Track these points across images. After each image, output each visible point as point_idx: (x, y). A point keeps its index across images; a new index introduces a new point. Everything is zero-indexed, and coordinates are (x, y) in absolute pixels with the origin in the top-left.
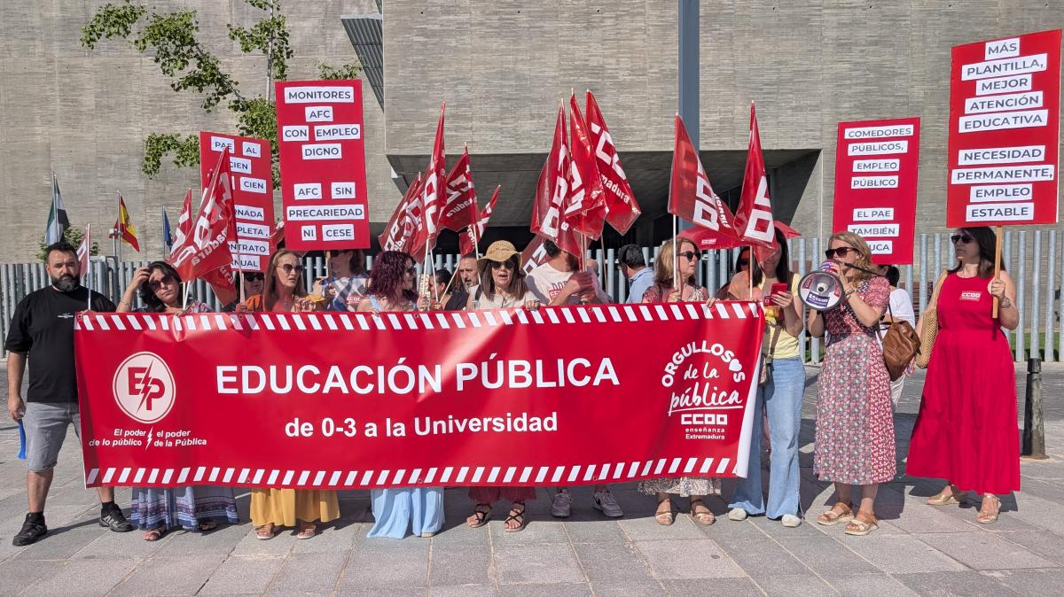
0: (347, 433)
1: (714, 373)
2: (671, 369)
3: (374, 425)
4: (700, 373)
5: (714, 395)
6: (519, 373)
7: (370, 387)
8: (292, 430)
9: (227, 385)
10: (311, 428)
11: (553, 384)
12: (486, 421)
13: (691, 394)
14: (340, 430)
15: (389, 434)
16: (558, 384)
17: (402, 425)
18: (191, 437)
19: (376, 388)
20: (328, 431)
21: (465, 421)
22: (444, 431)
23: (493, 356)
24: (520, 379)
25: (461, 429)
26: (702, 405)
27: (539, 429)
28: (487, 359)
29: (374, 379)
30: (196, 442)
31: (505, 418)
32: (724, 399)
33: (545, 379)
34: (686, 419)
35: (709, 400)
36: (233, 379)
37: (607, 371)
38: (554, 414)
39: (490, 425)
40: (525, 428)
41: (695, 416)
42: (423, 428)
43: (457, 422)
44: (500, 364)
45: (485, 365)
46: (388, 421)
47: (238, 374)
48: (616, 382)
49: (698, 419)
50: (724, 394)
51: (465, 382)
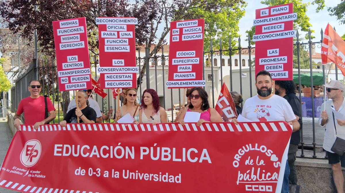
0: (97, 175)
1: (262, 162)
2: (237, 158)
3: (107, 172)
4: (254, 162)
5: (263, 175)
6: (166, 154)
7: (108, 155)
8: (78, 172)
9: (58, 152)
10: (85, 172)
11: (180, 160)
12: (151, 175)
13: (250, 174)
14: (95, 173)
15: (113, 177)
16: (182, 160)
17: (118, 173)
18: (40, 174)
19: (110, 156)
20: (91, 174)
21: (143, 174)
22: (134, 178)
23: (155, 145)
24: (166, 157)
25: (141, 178)
26: (257, 180)
27: (173, 181)
28: (153, 146)
29: (109, 151)
30: (41, 176)
31: (159, 175)
32: (269, 177)
33: (176, 158)
34: (249, 188)
35: (261, 177)
36: (60, 150)
37: (205, 156)
38: (180, 175)
39: (153, 177)
40: (167, 181)
41: (254, 186)
42: (126, 176)
43: (139, 174)
44: (158, 149)
45: (152, 148)
46: (113, 170)
47: (62, 148)
48: (210, 162)
49: (255, 188)
50: (269, 174)
51: (144, 155)
